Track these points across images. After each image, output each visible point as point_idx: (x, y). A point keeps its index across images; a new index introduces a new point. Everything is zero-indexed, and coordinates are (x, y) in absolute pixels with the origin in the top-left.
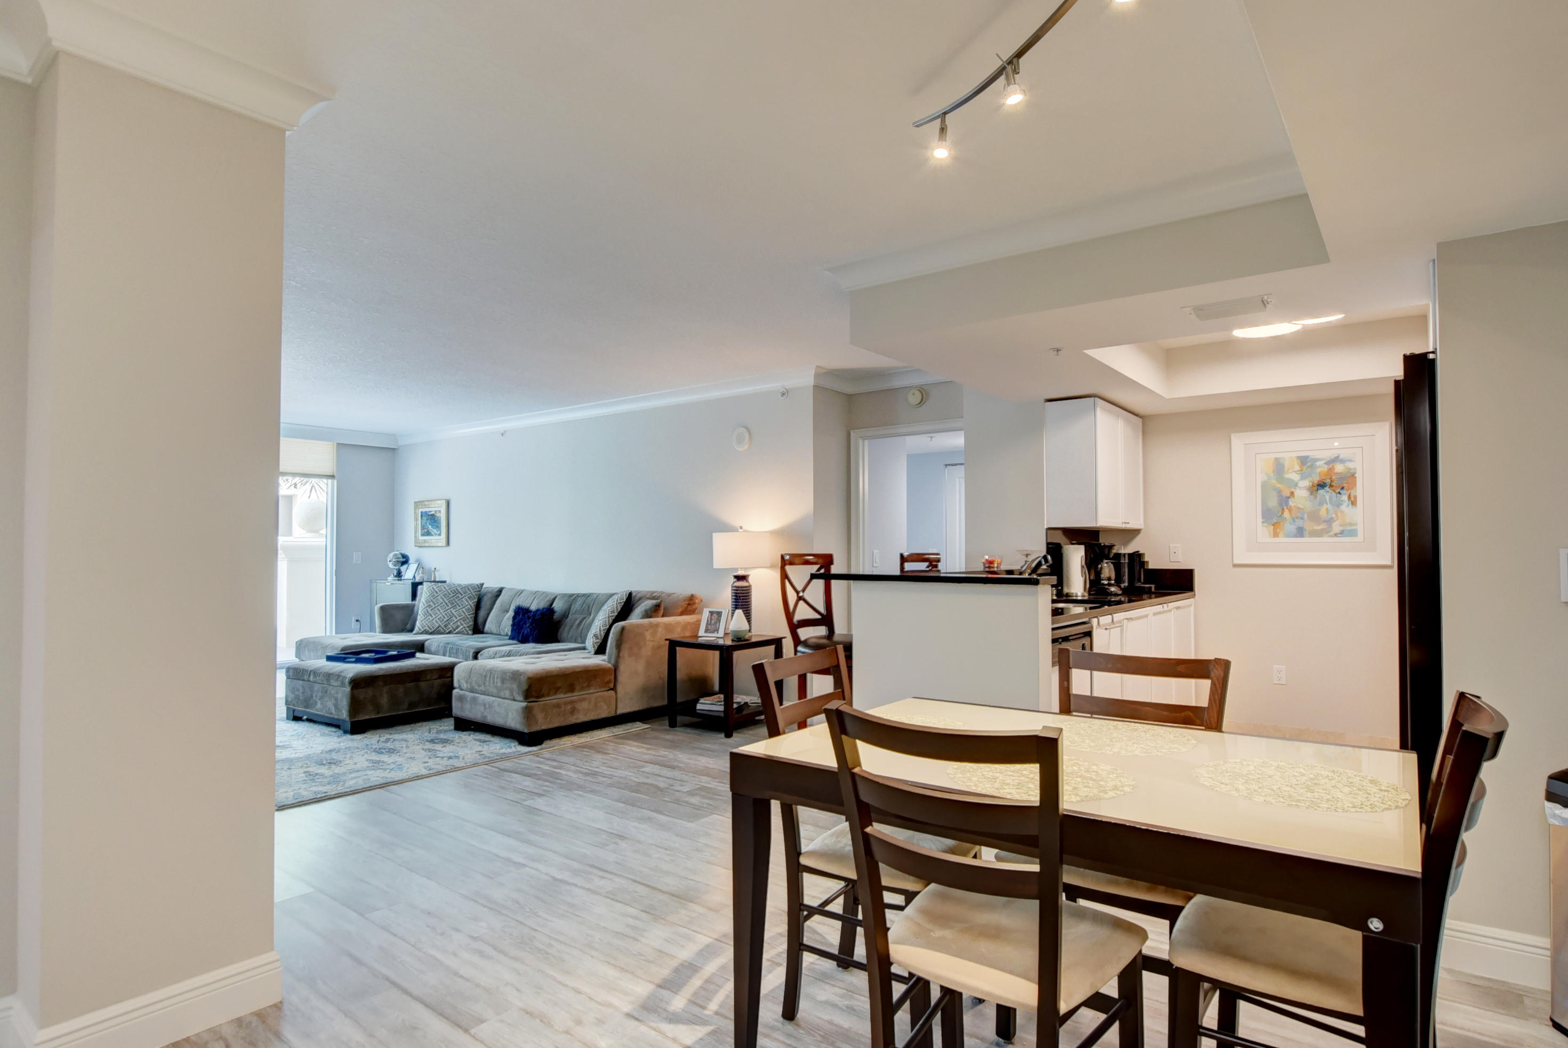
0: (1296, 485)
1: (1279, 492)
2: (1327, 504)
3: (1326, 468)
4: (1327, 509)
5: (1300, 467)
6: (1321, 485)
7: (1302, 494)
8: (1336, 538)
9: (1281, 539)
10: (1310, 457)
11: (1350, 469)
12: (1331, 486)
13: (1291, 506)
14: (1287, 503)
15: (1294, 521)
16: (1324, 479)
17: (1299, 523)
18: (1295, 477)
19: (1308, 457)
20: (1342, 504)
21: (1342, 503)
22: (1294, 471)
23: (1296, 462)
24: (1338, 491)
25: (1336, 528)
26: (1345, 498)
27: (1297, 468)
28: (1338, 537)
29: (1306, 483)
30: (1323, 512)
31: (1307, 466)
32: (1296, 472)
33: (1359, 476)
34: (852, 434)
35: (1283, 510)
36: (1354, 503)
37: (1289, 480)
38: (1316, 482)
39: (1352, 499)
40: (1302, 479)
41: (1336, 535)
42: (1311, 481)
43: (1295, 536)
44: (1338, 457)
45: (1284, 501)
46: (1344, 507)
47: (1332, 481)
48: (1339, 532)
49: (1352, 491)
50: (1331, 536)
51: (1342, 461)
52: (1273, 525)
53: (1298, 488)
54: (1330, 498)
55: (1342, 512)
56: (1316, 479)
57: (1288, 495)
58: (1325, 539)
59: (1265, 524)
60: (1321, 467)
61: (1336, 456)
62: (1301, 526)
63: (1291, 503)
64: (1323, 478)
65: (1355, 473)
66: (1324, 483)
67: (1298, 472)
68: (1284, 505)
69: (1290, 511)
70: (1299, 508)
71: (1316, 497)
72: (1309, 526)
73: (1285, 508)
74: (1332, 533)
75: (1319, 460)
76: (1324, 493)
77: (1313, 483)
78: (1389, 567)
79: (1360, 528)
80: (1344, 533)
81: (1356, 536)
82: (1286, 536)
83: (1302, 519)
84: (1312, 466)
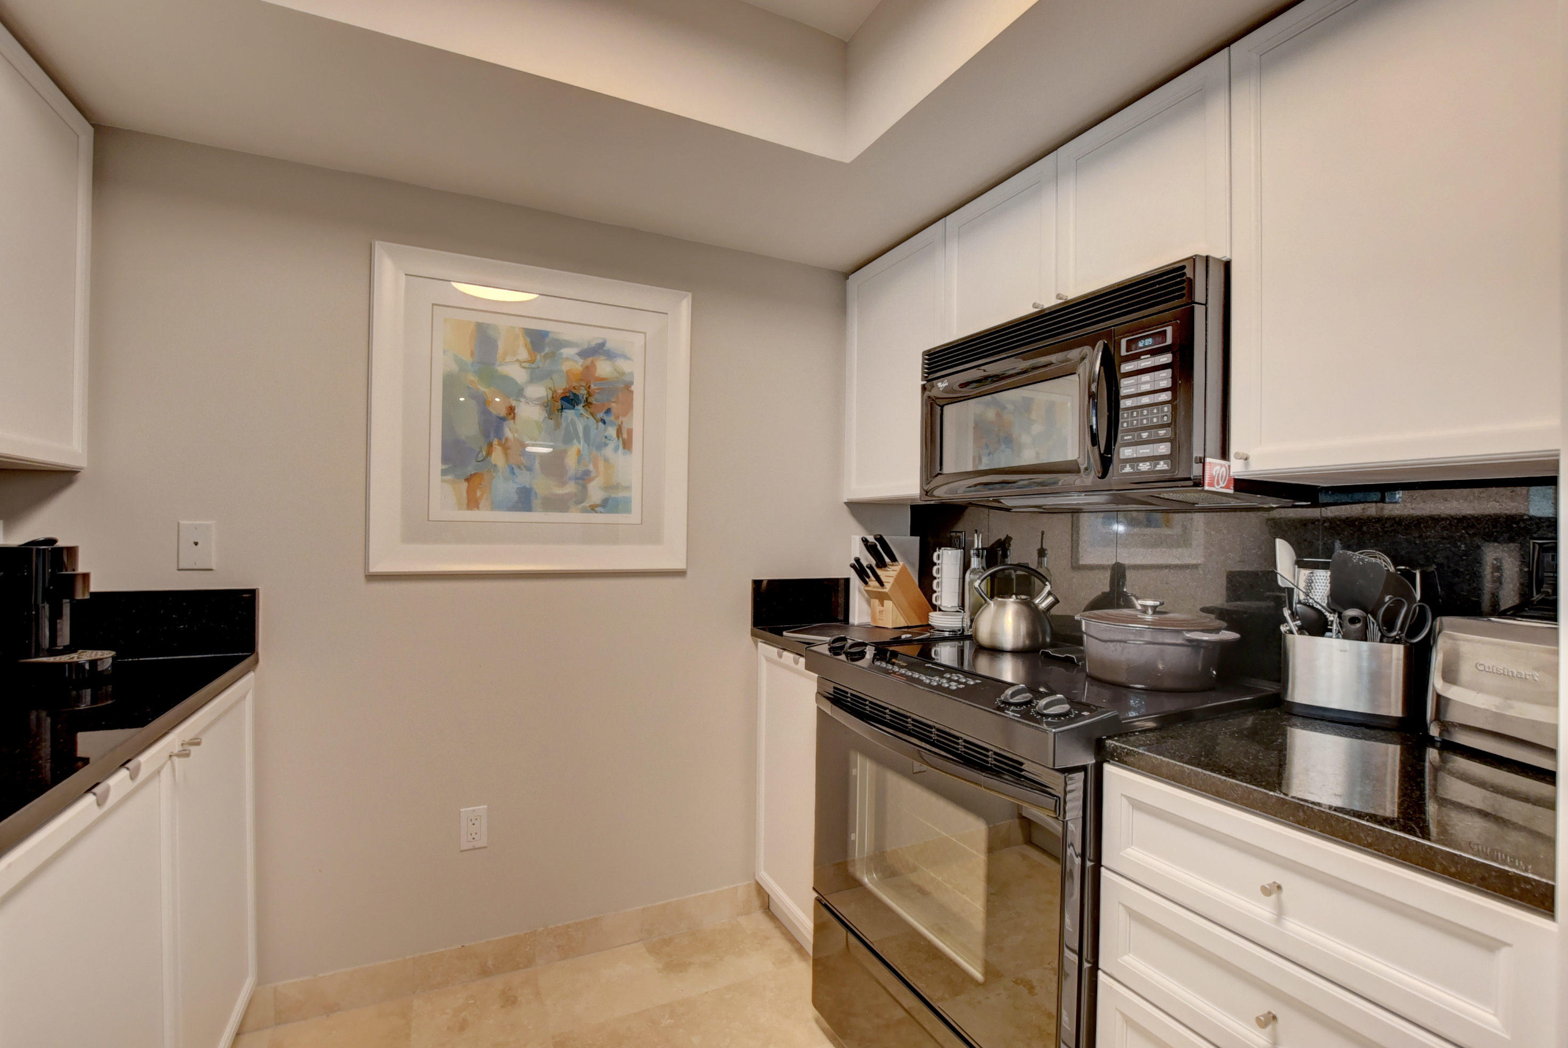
0: (520, 393)
1: (483, 403)
2: (579, 442)
3: (577, 365)
4: (579, 451)
5: (529, 353)
6: (569, 400)
7: (531, 413)
8: (592, 514)
9: (483, 515)
10: (551, 335)
11: (623, 374)
12: (588, 404)
13: (507, 439)
14: (499, 432)
15: (513, 472)
16: (574, 388)
17: (523, 478)
18: (518, 374)
19: (546, 332)
20: (606, 445)
21: (607, 442)
22: (517, 360)
23: (521, 341)
24: (601, 415)
25: (595, 493)
26: (612, 431)
27: (523, 354)
28: (596, 512)
29: (538, 391)
30: (571, 459)
31: (543, 354)
32: (520, 362)
33: (637, 389)
35: (490, 445)
36: (627, 445)
37: (506, 379)
38: (560, 391)
39: (625, 436)
40: (532, 379)
41: (593, 509)
42: (550, 389)
43: (514, 508)
44: (603, 345)
45: (493, 426)
46: (608, 451)
47: (589, 394)
48: (599, 502)
49: (625, 419)
50: (584, 511)
51: (610, 355)
52: (467, 480)
53: (522, 399)
54: (586, 429)
55: (606, 460)
56: (561, 386)
57: (503, 412)
58: (574, 516)
59: (449, 477)
60: (570, 362)
61: (600, 341)
62: (528, 486)
63: (508, 433)
64: (574, 384)
65: (632, 383)
66: (575, 395)
67: (524, 365)
68: (492, 434)
69: (506, 449)
71: (558, 426)
72: (542, 485)
73: (495, 442)
74: (586, 504)
75: (568, 344)
76: (573, 417)
77: (554, 392)
78: (680, 573)
79: (635, 496)
80: (606, 505)
81: (628, 510)
82: (495, 506)
83: (529, 469)
84: (553, 354)
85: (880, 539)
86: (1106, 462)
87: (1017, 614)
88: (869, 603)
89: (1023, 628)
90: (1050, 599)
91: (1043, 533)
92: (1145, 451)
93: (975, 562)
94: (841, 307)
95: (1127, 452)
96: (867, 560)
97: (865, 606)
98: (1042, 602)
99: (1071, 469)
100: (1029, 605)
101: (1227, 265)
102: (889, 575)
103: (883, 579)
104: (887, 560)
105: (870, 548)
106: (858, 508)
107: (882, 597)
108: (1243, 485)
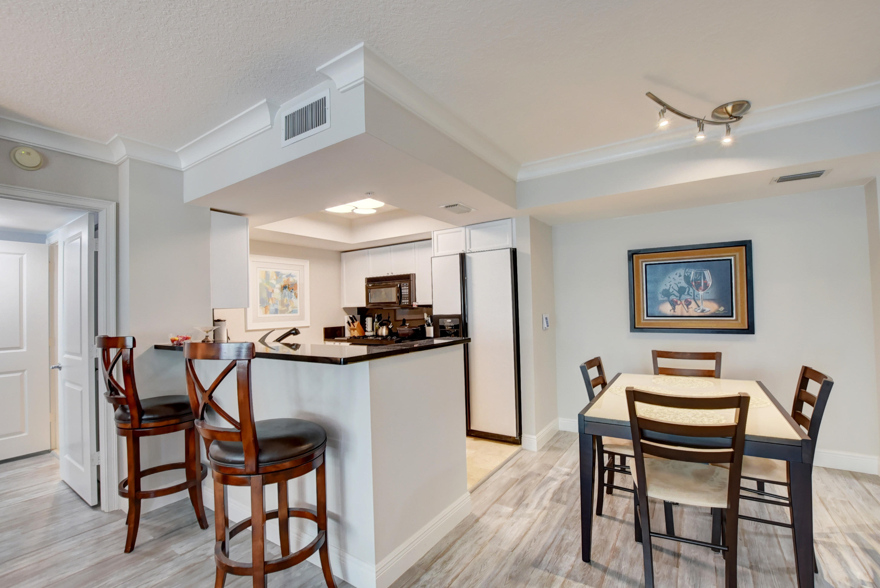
0: (274, 287)
1: (267, 289)
2: (287, 297)
3: (286, 279)
4: (287, 300)
6: (285, 287)
7: (277, 291)
8: (290, 314)
9: (268, 315)
11: (295, 281)
12: (288, 288)
13: (272, 298)
14: (271, 296)
15: (274, 305)
17: (276, 307)
18: (274, 282)
19: (279, 272)
20: (292, 297)
23: (274, 274)
24: (291, 290)
25: (291, 309)
26: (293, 294)
27: (275, 277)
29: (278, 286)
30: (285, 301)
31: (279, 277)
32: (274, 279)
33: (298, 284)
35: (269, 299)
36: (296, 297)
37: (272, 284)
38: (283, 286)
39: (296, 295)
40: (277, 283)
41: (290, 312)
42: (280, 285)
43: (275, 313)
45: (269, 294)
46: (293, 299)
47: (289, 286)
49: (296, 291)
50: (288, 313)
51: (292, 276)
52: (265, 308)
54: (288, 294)
55: (292, 301)
56: (283, 284)
57: (271, 292)
58: (286, 315)
59: (261, 307)
60: (284, 279)
61: (290, 273)
63: (273, 296)
64: (286, 284)
65: (297, 282)
68: (269, 297)
69: (272, 300)
70: (275, 298)
71: (283, 294)
72: (280, 308)
74: (289, 312)
75: (284, 274)
76: (286, 291)
78: (308, 327)
79: (298, 309)
80: (292, 312)
81: (297, 313)
82: (271, 313)
83: (277, 304)
84: (281, 277)
85: (354, 316)
86: (400, 302)
87: (386, 329)
88: (350, 332)
89: (387, 332)
90: (392, 326)
91: (389, 313)
92: (405, 301)
93: (376, 320)
94: (340, 260)
95: (403, 301)
96: (350, 321)
97: (349, 332)
98: (390, 327)
99: (394, 303)
100: (388, 327)
101: (415, 274)
102: (356, 324)
103: (355, 325)
104: (355, 321)
105: (351, 318)
106: (346, 310)
107: (354, 330)
108: (419, 306)
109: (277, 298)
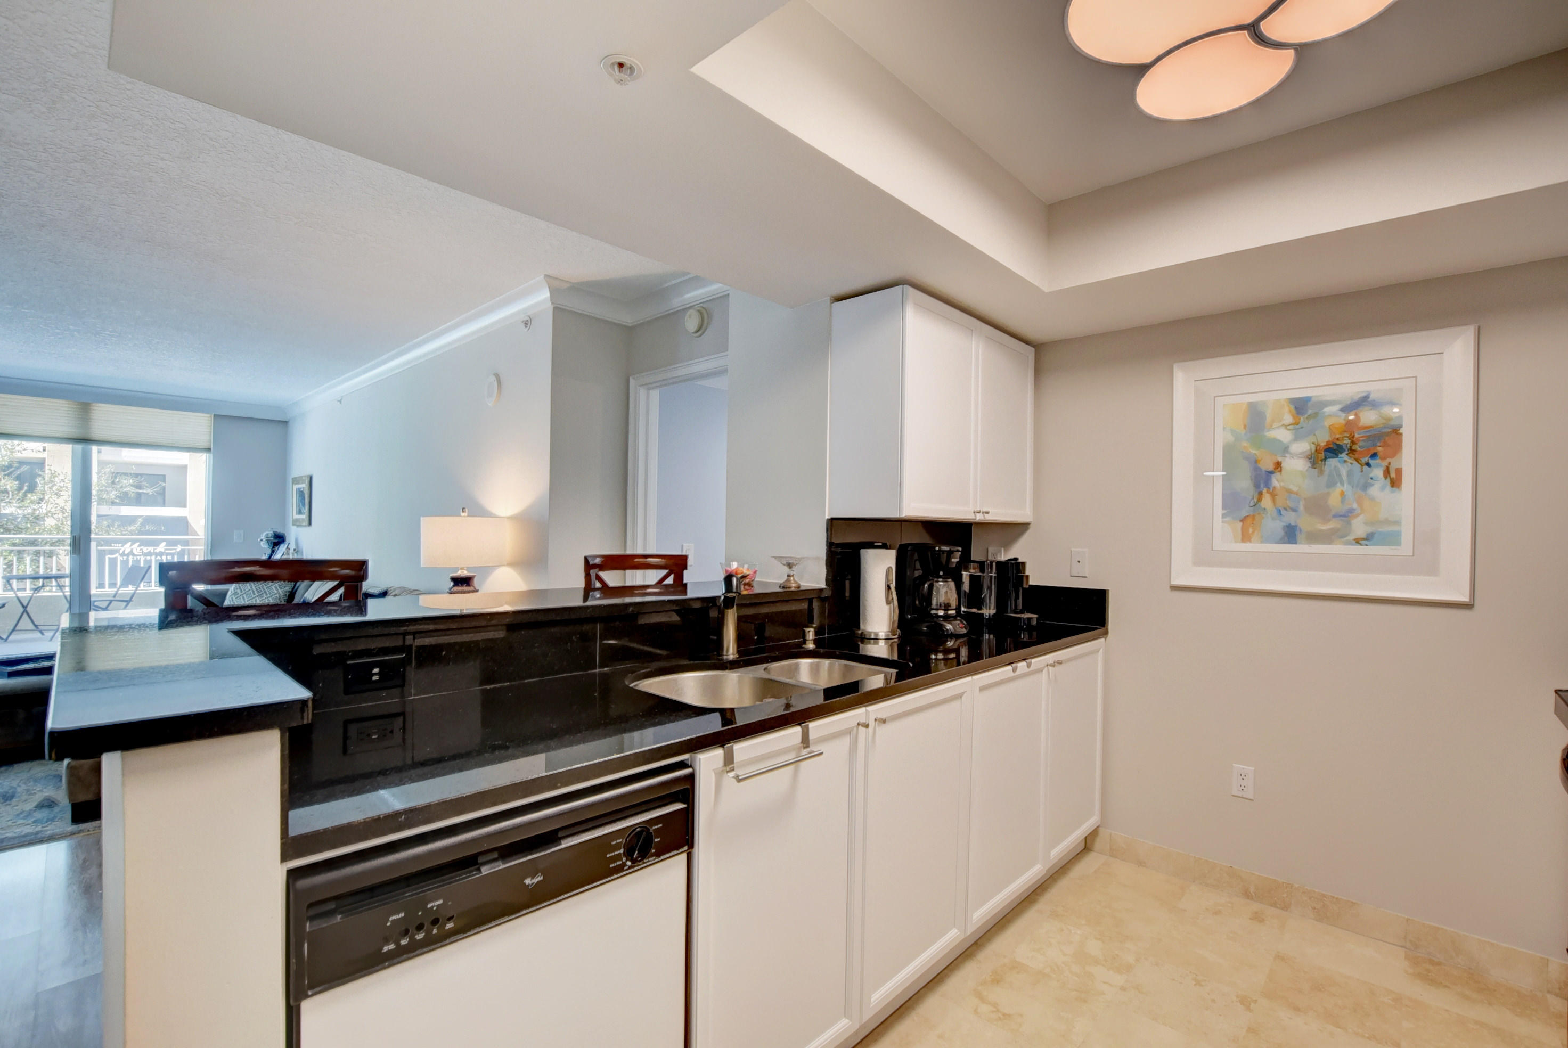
0: (1285, 450)
1: (1255, 462)
2: (1342, 484)
3: (1340, 419)
4: (1342, 494)
5: (1293, 416)
6: (1333, 450)
7: (1295, 465)
8: (1356, 546)
9: (1254, 546)
10: (1313, 399)
11: (1390, 419)
12: (1352, 451)
13: (1274, 488)
14: (1267, 483)
15: (1280, 513)
16: (1338, 439)
17: (1290, 518)
18: (1283, 435)
19: (1309, 398)
20: (1372, 485)
21: (1372, 482)
22: (1283, 425)
23: (1286, 409)
24: (1364, 460)
25: (1359, 527)
26: (1378, 472)
27: (1288, 419)
28: (1361, 545)
29: (1304, 446)
30: (1334, 500)
31: (1306, 416)
32: (1285, 426)
33: (1407, 431)
34: (632, 381)
35: (1260, 494)
36: (1395, 482)
37: (1275, 441)
38: (1323, 444)
39: (1393, 475)
40: (1296, 439)
41: (1358, 541)
42: (1313, 443)
43: (1282, 541)
44: (1367, 397)
45: (1263, 479)
46: (1375, 491)
47: (1353, 443)
48: (1364, 536)
49: (1393, 460)
50: (1347, 543)
51: (1375, 405)
52: (1241, 521)
53: (1287, 455)
54: (1350, 474)
55: (1372, 499)
56: (1323, 438)
57: (1271, 467)
58: (1337, 548)
59: (1227, 519)
60: (1333, 417)
61: (1363, 395)
62: (1293, 524)
63: (1275, 483)
64: (1337, 436)
65: (1401, 426)
66: (1338, 446)
67: (1288, 427)
68: (1262, 485)
69: (1273, 495)
70: (1289, 492)
71: (1321, 472)
72: (1305, 523)
73: (1265, 490)
74: (1351, 538)
75: (1330, 403)
76: (1337, 464)
77: (1317, 446)
78: (1465, 605)
79: (1406, 529)
80: (1372, 539)
81: (1398, 543)
82: (1265, 540)
83: (1294, 510)
84: (1316, 414)
109: (1295, 489)
